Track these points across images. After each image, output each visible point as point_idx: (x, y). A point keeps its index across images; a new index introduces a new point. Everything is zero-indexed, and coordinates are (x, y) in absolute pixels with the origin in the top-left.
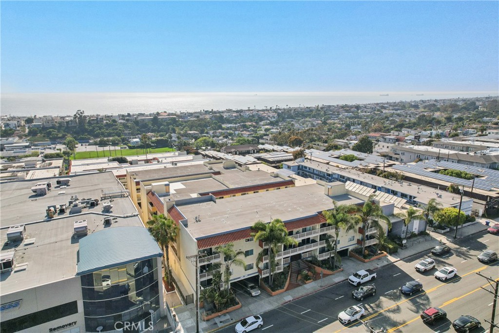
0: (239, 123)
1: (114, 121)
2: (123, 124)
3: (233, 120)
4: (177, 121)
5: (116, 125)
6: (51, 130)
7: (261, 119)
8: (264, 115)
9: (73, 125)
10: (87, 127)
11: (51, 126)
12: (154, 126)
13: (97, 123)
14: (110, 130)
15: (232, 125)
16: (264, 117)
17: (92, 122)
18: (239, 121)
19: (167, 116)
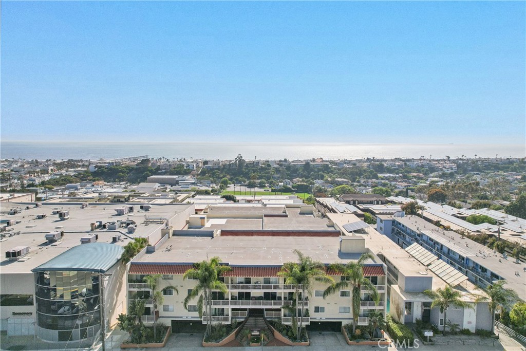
0: (401, 173)
1: (269, 166)
2: (276, 168)
3: (395, 169)
4: (330, 168)
5: (269, 169)
6: (216, 171)
8: (438, 165)
9: (234, 167)
10: (243, 170)
11: (217, 167)
12: (304, 172)
13: (254, 166)
14: (262, 174)
15: (391, 175)
16: (438, 168)
17: (249, 166)
18: (403, 171)
19: (320, 162)
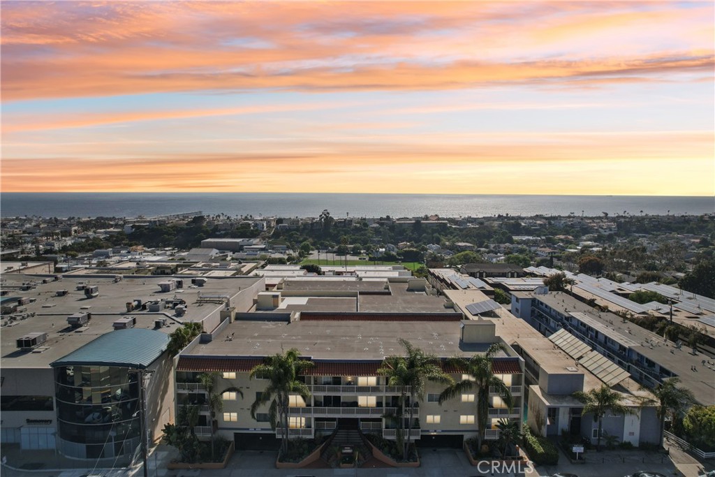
0: (544, 235)
1: (366, 225)
2: (376, 229)
3: (536, 230)
4: (448, 228)
5: (366, 230)
6: (293, 232)
7: (586, 230)
8: (592, 224)
9: (318, 228)
10: (331, 231)
11: (295, 227)
12: (413, 234)
13: (345, 226)
15: (531, 238)
17: (339, 225)
18: (547, 232)
19: (435, 220)
